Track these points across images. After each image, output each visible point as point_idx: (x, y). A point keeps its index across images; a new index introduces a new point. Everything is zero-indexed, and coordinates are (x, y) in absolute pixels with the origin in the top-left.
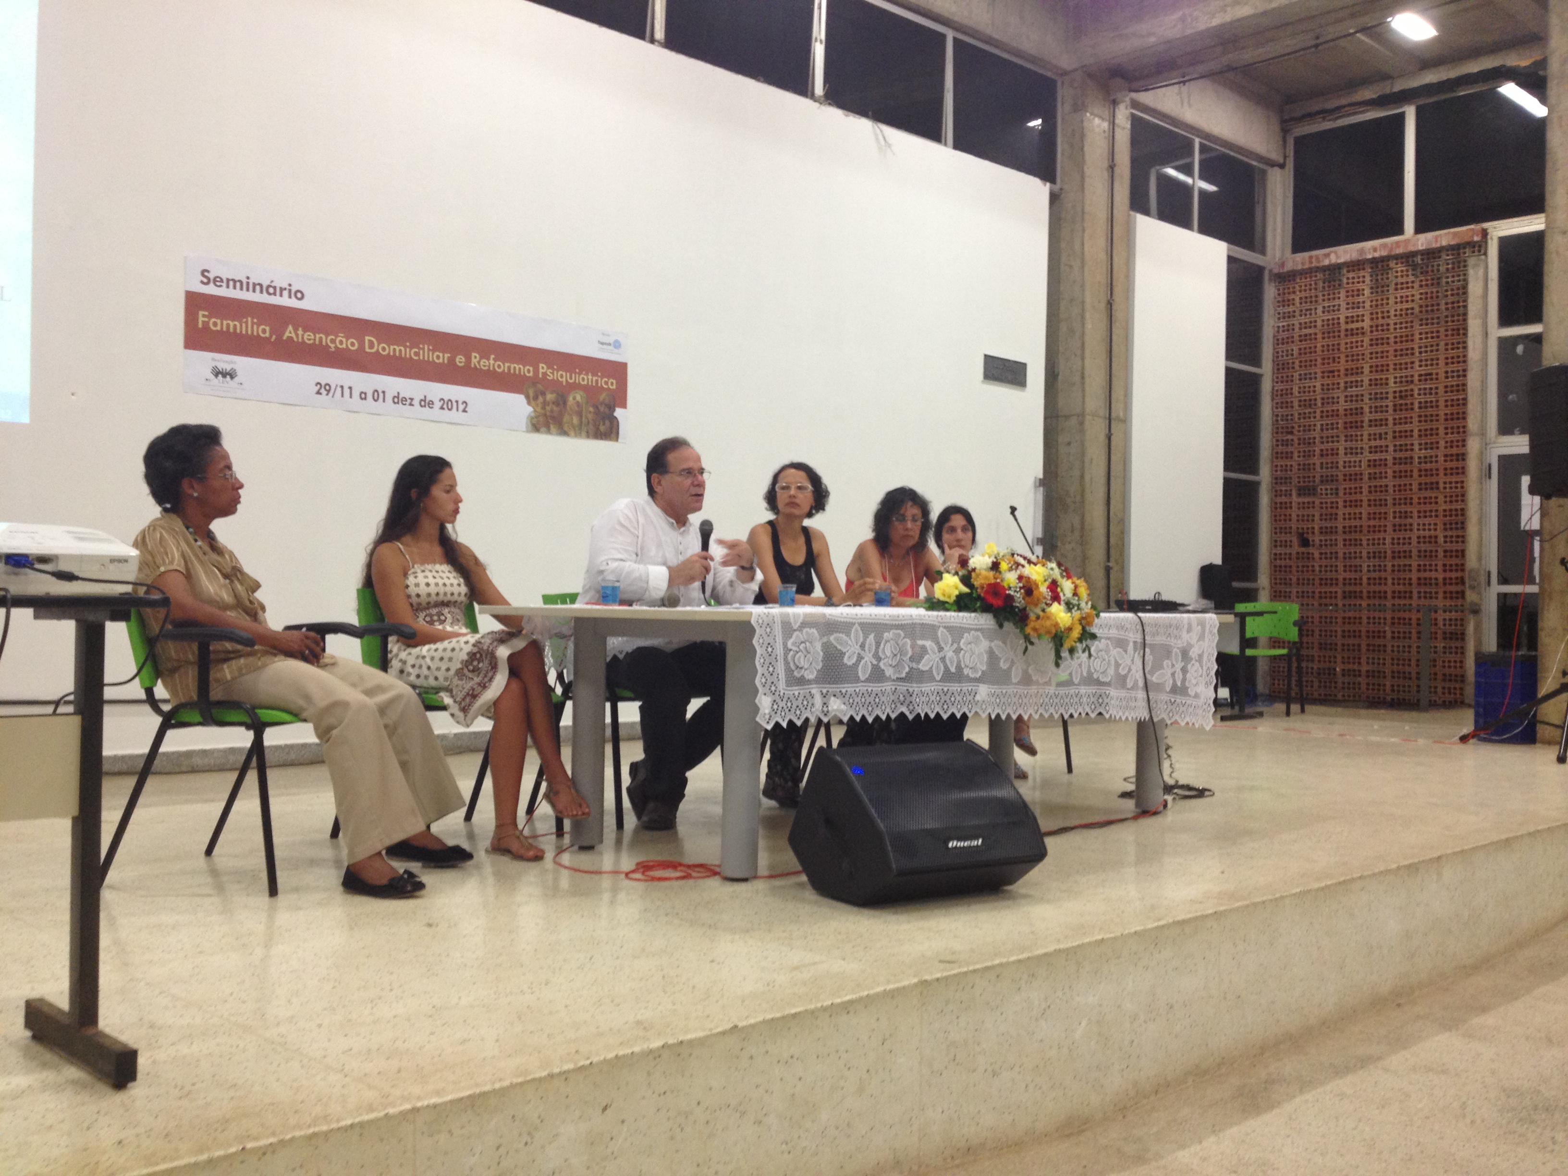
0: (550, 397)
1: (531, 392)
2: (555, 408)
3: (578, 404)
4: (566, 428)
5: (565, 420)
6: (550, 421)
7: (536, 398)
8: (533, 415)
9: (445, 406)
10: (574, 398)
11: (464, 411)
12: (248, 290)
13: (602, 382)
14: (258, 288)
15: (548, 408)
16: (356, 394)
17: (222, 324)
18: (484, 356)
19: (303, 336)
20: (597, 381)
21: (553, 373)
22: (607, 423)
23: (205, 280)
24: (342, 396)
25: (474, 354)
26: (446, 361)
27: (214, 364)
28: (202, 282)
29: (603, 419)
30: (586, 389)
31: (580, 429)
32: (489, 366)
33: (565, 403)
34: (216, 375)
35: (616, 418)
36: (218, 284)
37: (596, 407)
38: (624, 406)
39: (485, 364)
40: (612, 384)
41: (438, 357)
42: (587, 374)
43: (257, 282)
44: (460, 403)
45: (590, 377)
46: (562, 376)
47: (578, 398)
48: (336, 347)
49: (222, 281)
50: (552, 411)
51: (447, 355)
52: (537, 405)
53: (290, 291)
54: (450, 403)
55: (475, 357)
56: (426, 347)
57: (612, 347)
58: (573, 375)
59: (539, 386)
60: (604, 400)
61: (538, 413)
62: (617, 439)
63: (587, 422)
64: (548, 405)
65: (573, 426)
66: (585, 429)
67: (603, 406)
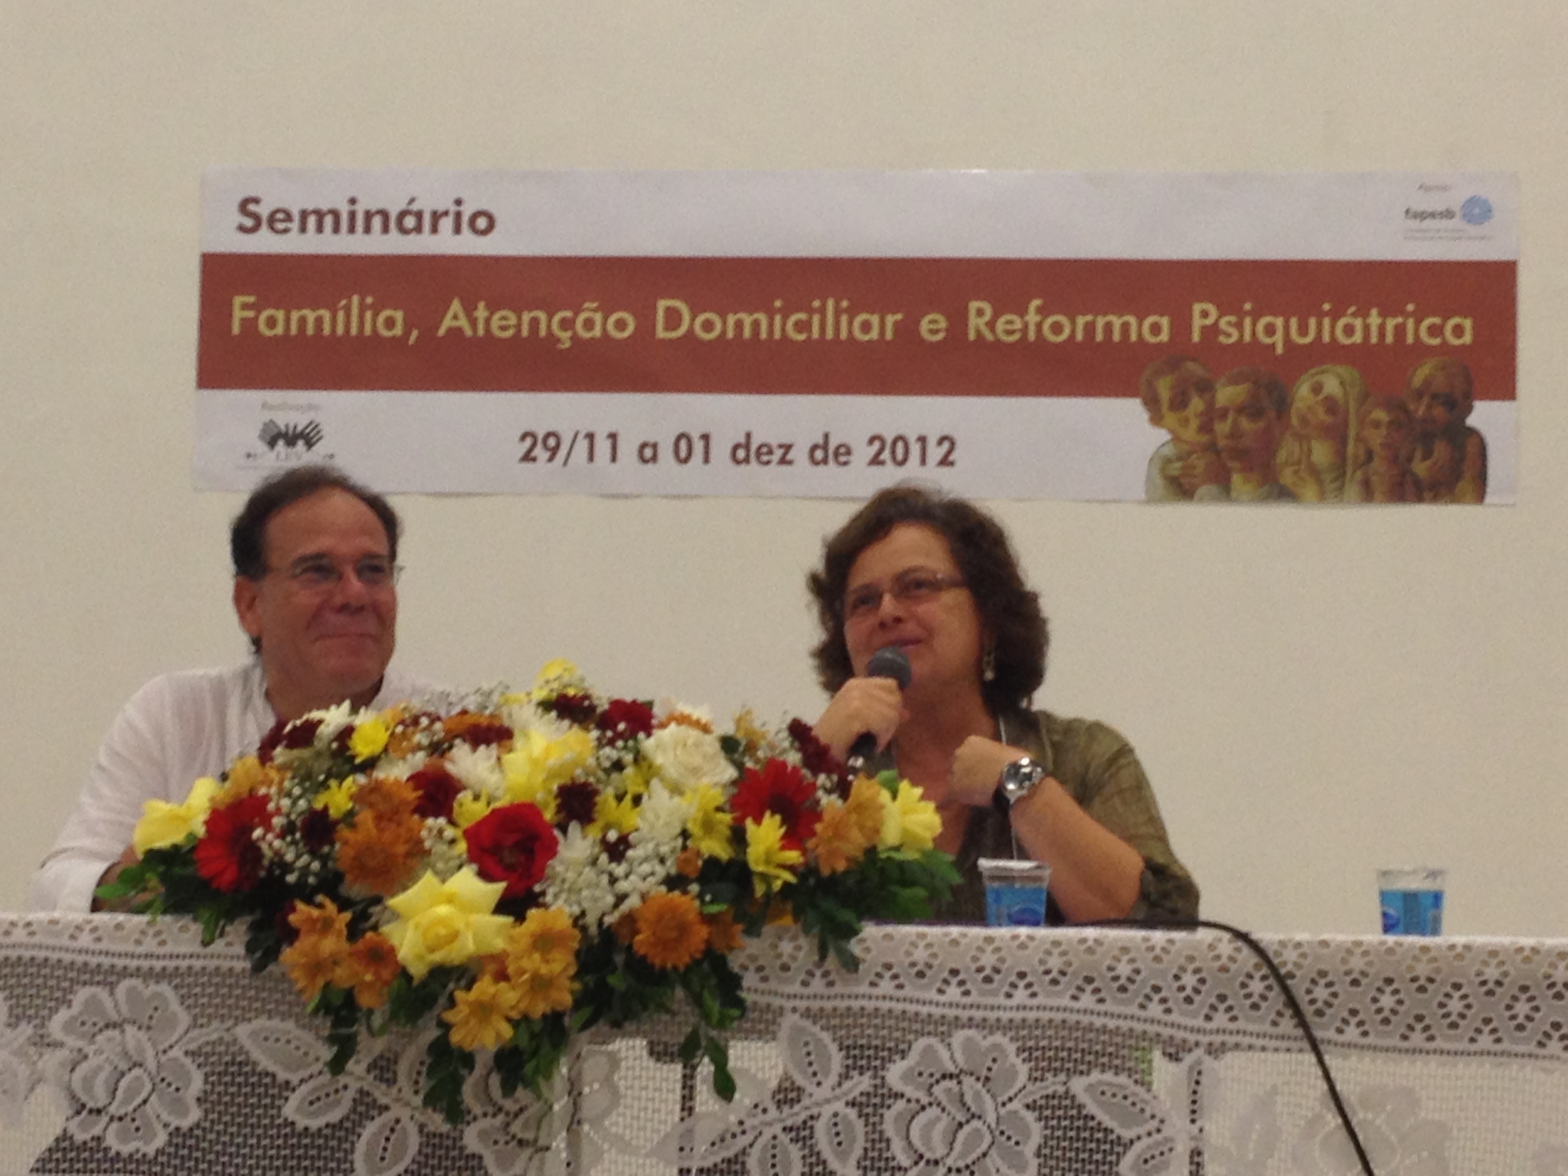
0: (1228, 394)
1: (1164, 388)
2: (1246, 424)
3: (1331, 405)
4: (1287, 477)
5: (1282, 455)
6: (1234, 465)
7: (1179, 403)
9: (886, 455)
10: (1317, 389)
11: (945, 462)
12: (352, 229)
13: (1419, 331)
14: (377, 222)
15: (1222, 428)
16: (628, 449)
17: (288, 320)
18: (1010, 303)
19: (488, 321)
20: (1400, 330)
22: (1441, 450)
23: (249, 223)
24: (591, 457)
25: (974, 305)
26: (889, 335)
27: (267, 416)
28: (242, 229)
29: (1427, 439)
30: (1359, 355)
31: (1340, 476)
32: (1024, 332)
33: (1283, 405)
34: (272, 443)
35: (1473, 432)
36: (280, 226)
37: (1398, 408)
38: (1505, 392)
39: (1009, 329)
40: (1458, 331)
41: (866, 327)
42: (1363, 313)
43: (374, 209)
44: (932, 443)
45: (1374, 319)
46: (1270, 330)
47: (1332, 386)
48: (575, 338)
49: (289, 218)
50: (1235, 434)
51: (890, 319)
52: (1185, 422)
53: (458, 215)
54: (900, 445)
55: (980, 313)
56: (830, 303)
57: (1456, 222)
58: (1312, 322)
59: (1191, 366)
60: (1427, 382)
61: (1186, 442)
62: (1480, 495)
63: (1362, 458)
64: (1223, 415)
65: (1315, 472)
66: (1359, 475)
67: (1426, 400)
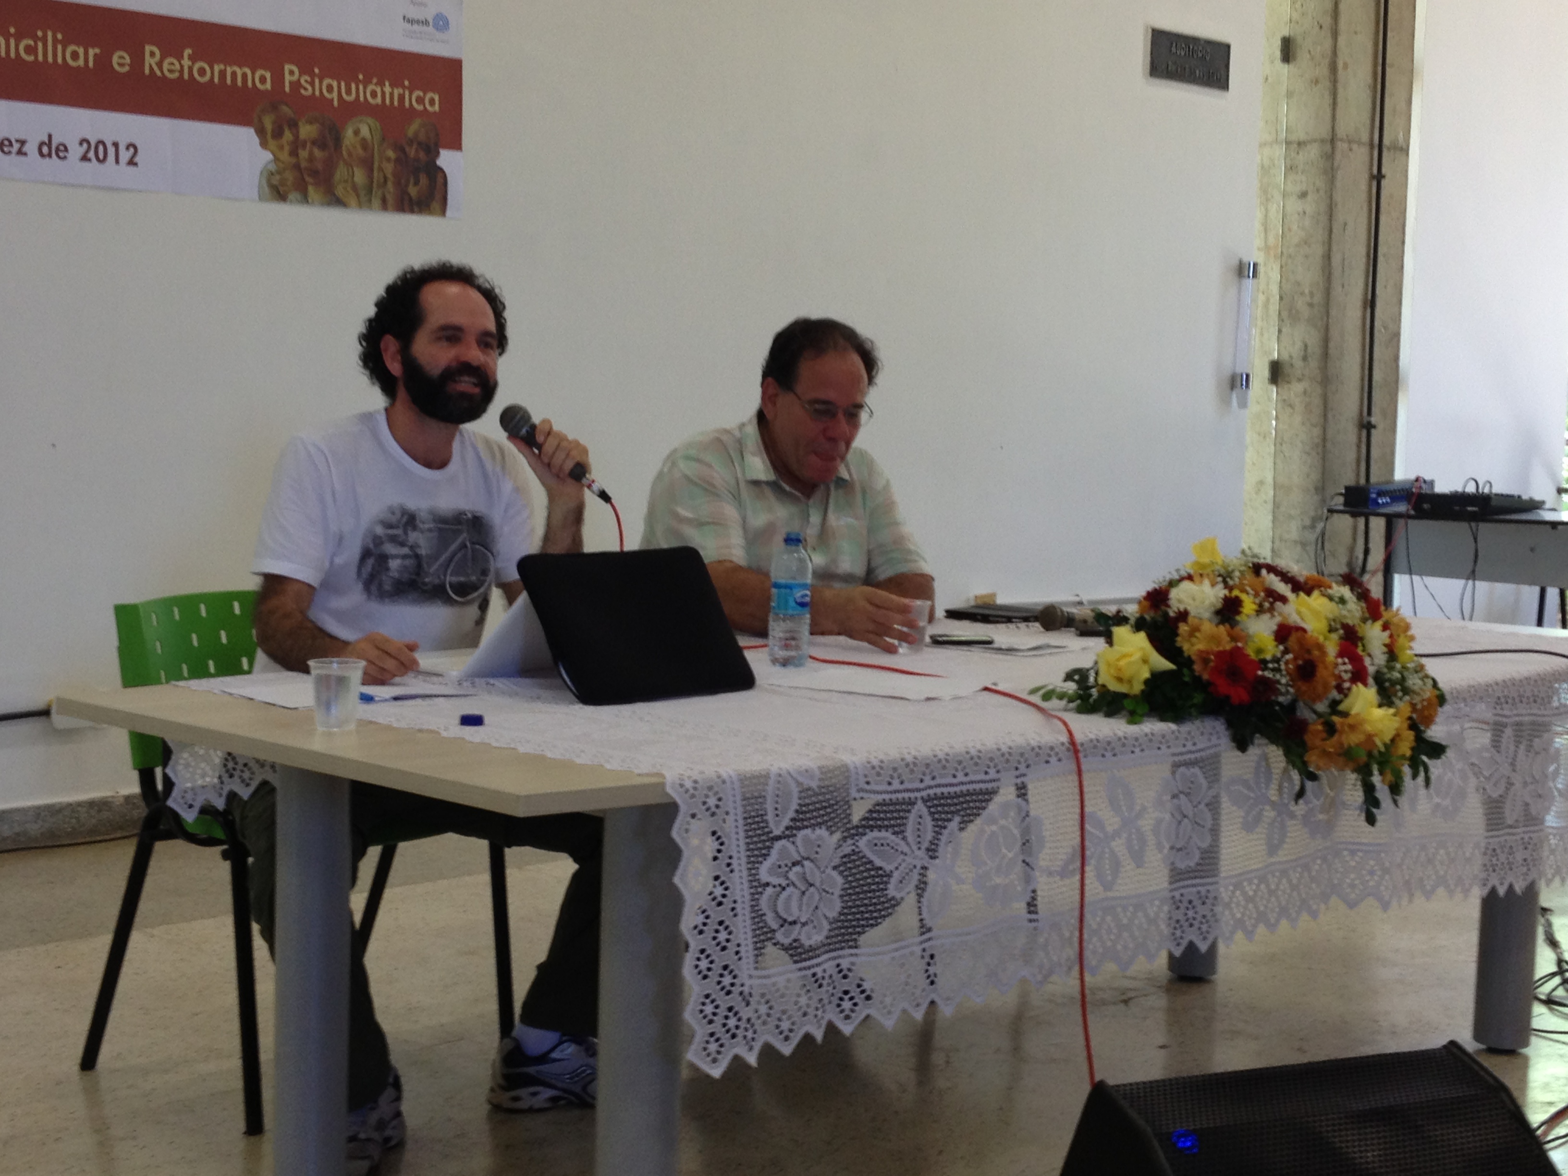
0: (307, 131)
1: (268, 123)
2: (317, 153)
3: (364, 144)
4: (340, 191)
5: (337, 176)
6: (308, 179)
7: (278, 134)
8: (272, 167)
9: (91, 155)
10: (357, 132)
11: (132, 162)
13: (412, 99)
15: (303, 153)
18: (171, 50)
20: (401, 98)
21: (312, 84)
22: (424, 180)
25: (148, 48)
26: (91, 64)
29: (416, 172)
30: (380, 112)
31: (370, 190)
32: (181, 71)
33: (338, 140)
35: (441, 170)
37: (400, 149)
38: (456, 144)
39: (171, 68)
40: (432, 102)
41: (75, 56)
42: (381, 84)
44: (122, 148)
45: (387, 89)
46: (330, 88)
47: (365, 131)
50: (311, 159)
51: (92, 52)
52: (281, 148)
54: (101, 148)
55: (152, 54)
56: (50, 34)
57: (430, 29)
58: (353, 86)
59: (285, 109)
60: (416, 134)
61: (283, 163)
62: (443, 212)
63: (382, 180)
64: (304, 146)
65: (355, 188)
66: (380, 193)
67: (415, 146)
